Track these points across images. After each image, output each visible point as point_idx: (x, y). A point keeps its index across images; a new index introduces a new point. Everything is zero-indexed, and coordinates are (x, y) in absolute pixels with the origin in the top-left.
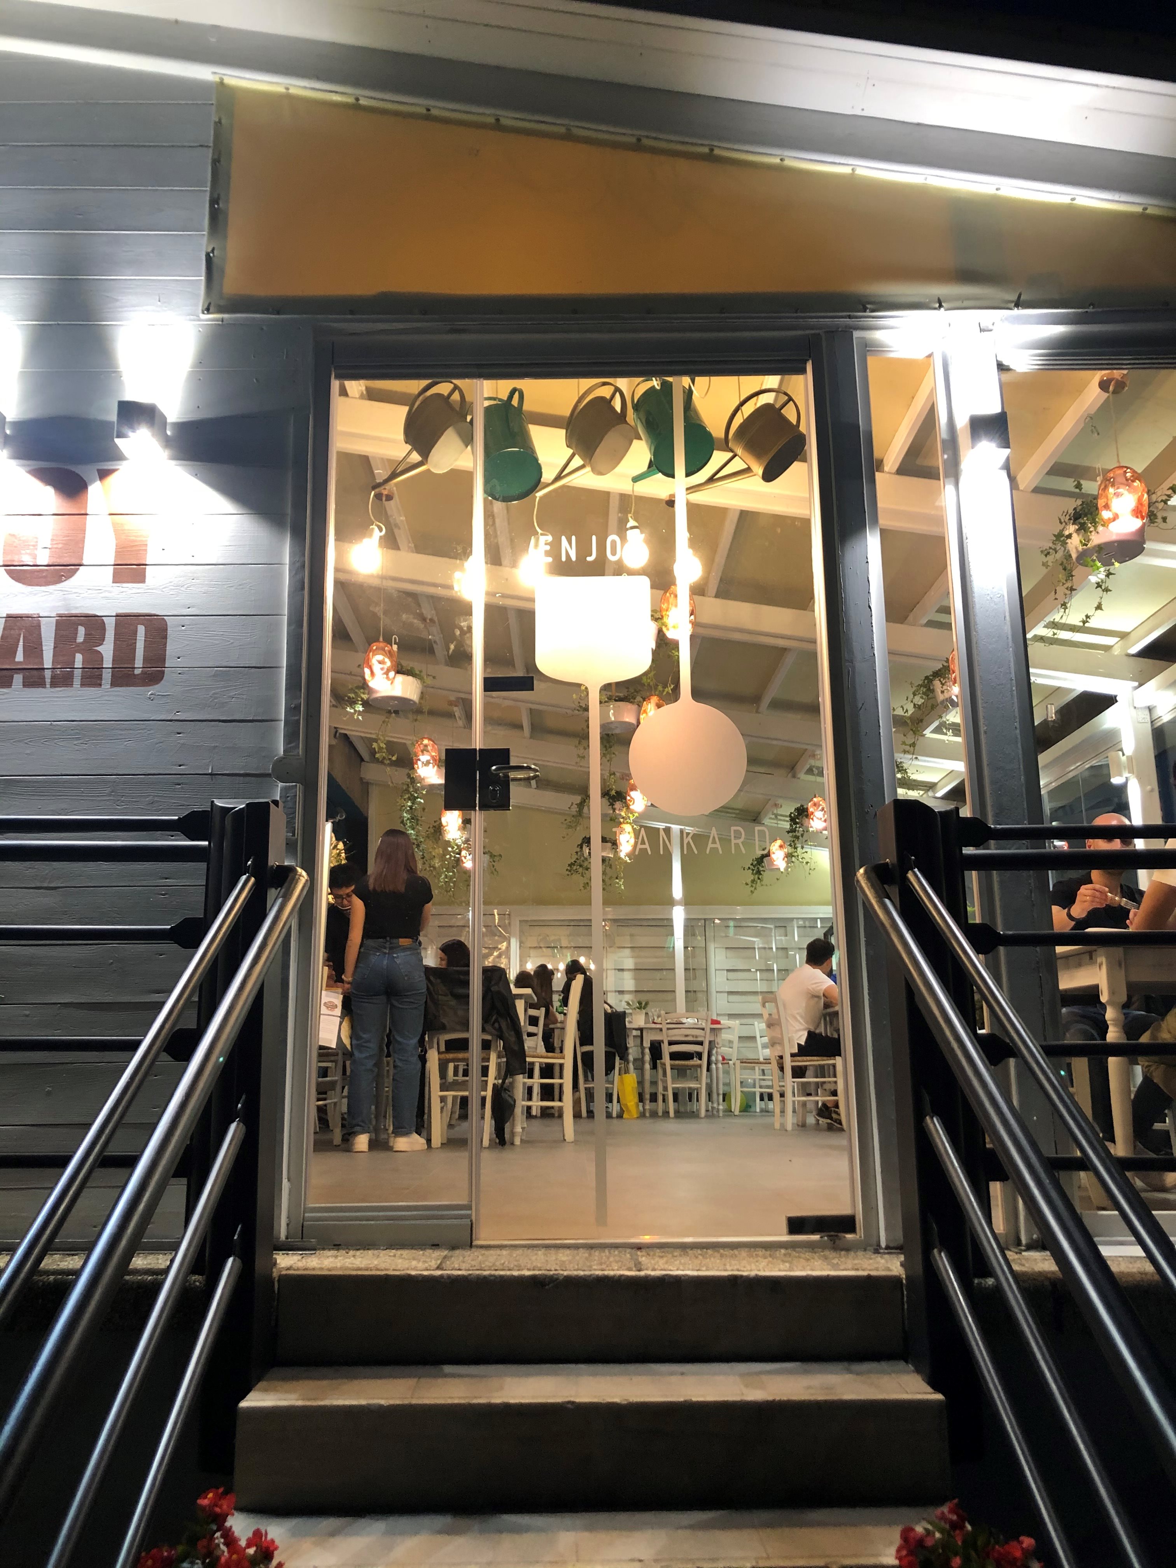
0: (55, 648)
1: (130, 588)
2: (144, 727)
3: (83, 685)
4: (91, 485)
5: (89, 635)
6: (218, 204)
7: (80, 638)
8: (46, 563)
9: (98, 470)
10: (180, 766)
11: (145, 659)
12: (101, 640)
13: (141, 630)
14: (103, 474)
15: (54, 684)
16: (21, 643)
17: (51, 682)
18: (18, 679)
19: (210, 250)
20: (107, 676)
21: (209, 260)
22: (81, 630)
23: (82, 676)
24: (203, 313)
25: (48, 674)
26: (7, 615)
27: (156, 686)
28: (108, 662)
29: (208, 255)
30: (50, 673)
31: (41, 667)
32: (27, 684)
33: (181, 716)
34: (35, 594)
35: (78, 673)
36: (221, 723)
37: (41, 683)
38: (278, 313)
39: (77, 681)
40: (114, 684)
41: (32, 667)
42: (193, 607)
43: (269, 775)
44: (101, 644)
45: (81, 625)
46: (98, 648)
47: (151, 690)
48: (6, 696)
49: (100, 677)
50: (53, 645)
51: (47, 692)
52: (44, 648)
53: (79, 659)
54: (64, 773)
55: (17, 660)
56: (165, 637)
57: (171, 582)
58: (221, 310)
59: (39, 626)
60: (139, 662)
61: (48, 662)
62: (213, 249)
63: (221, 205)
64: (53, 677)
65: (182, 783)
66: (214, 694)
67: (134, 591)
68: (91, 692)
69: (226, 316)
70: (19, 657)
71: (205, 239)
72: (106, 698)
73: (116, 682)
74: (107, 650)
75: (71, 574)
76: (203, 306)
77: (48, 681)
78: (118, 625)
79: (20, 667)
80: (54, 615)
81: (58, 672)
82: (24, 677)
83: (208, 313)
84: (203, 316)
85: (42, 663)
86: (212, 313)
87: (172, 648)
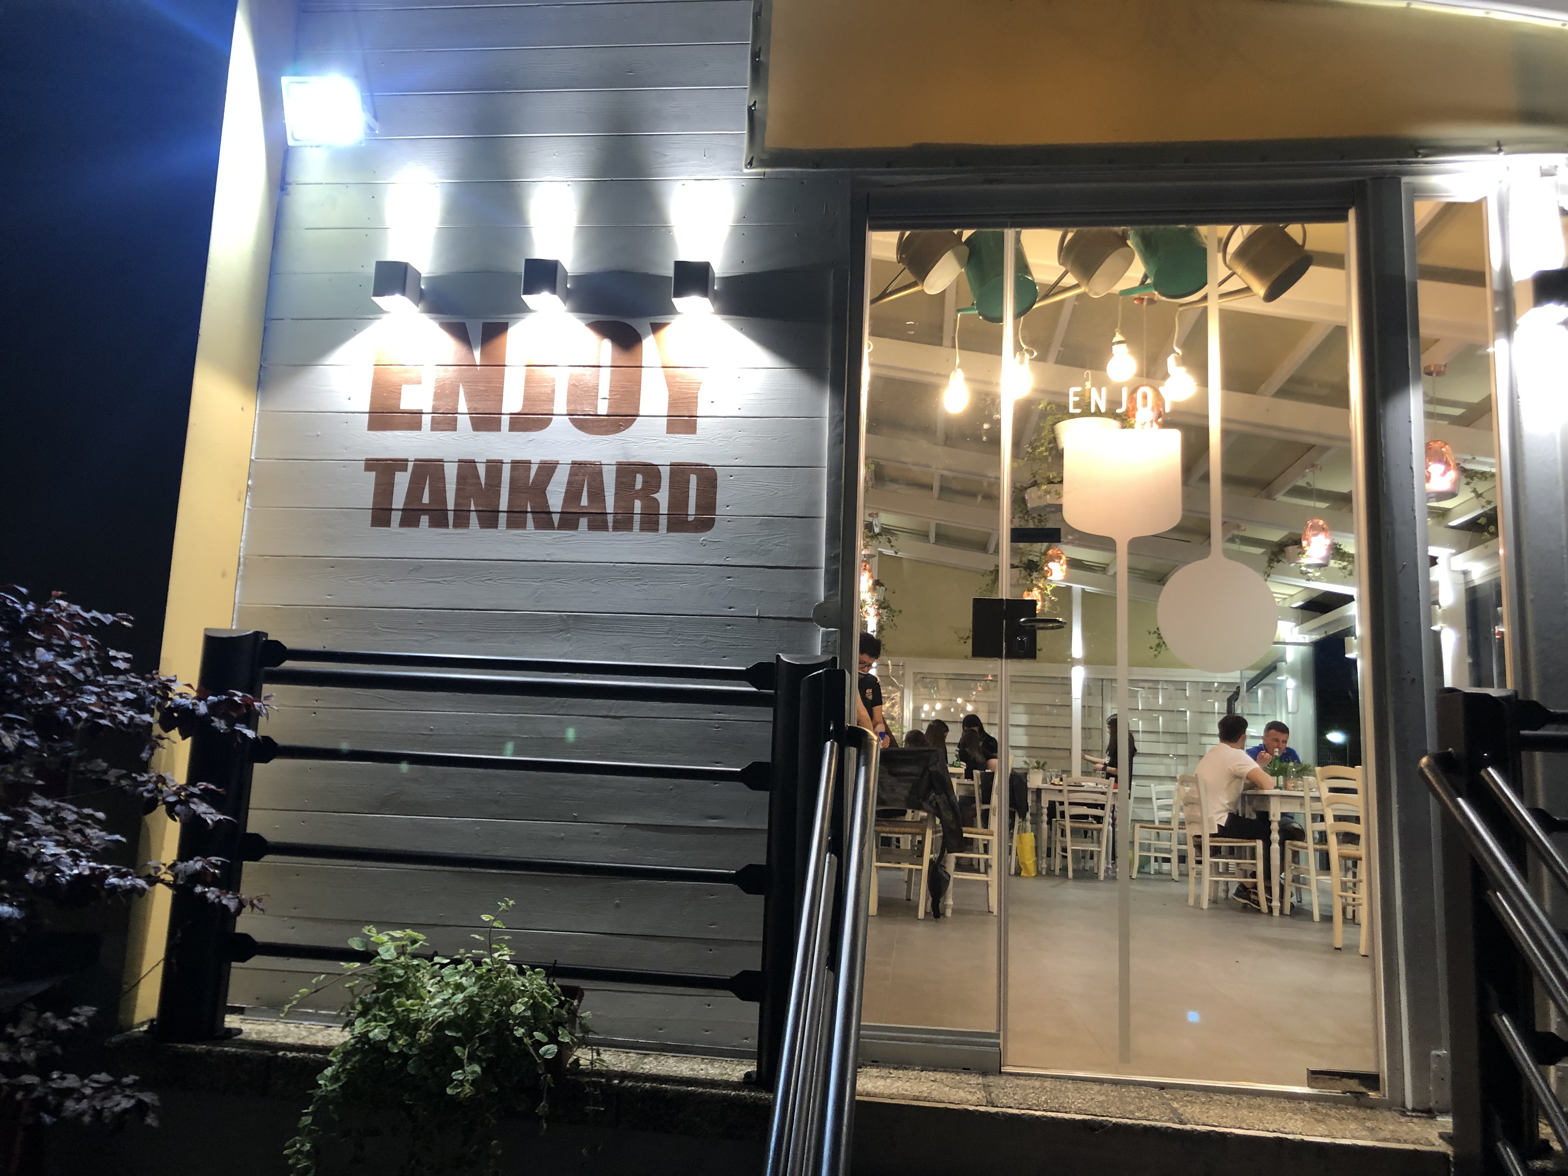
0: (616, 494)
1: (683, 439)
2: (697, 570)
3: (642, 529)
4: (645, 338)
5: (647, 482)
6: (759, 57)
7: (639, 485)
8: (605, 413)
9: (651, 324)
10: (730, 608)
11: (698, 507)
12: (658, 488)
13: (693, 479)
14: (656, 328)
15: (615, 529)
16: (585, 489)
17: (613, 526)
18: (584, 522)
19: (752, 103)
20: (663, 521)
21: (751, 113)
22: (639, 478)
23: (641, 521)
24: (746, 168)
25: (610, 518)
26: (573, 461)
27: (708, 533)
28: (664, 509)
29: (750, 108)
30: (612, 517)
31: (604, 511)
32: (592, 527)
33: (730, 561)
34: (597, 443)
35: (637, 519)
36: (766, 569)
37: (604, 527)
38: (818, 167)
39: (636, 526)
40: (670, 529)
41: (595, 511)
42: (740, 458)
43: (809, 620)
44: (658, 492)
45: (638, 473)
46: (655, 496)
47: (703, 536)
48: (571, 538)
49: (657, 523)
50: (614, 491)
51: (610, 535)
52: (606, 494)
53: (638, 505)
54: (627, 611)
55: (582, 504)
56: (715, 487)
57: (720, 433)
58: (763, 164)
59: (600, 473)
60: (692, 509)
61: (610, 506)
62: (754, 104)
63: (761, 58)
64: (615, 522)
65: (733, 625)
66: (760, 541)
67: (687, 441)
68: (649, 536)
69: (768, 170)
70: (584, 502)
71: (747, 93)
72: (663, 543)
73: (672, 527)
74: (663, 497)
75: (629, 424)
76: (746, 160)
77: (610, 525)
78: (672, 474)
79: (585, 511)
80: (614, 463)
81: (619, 517)
82: (589, 522)
83: (751, 168)
84: (746, 171)
85: (605, 508)
86: (754, 168)
87: (722, 497)
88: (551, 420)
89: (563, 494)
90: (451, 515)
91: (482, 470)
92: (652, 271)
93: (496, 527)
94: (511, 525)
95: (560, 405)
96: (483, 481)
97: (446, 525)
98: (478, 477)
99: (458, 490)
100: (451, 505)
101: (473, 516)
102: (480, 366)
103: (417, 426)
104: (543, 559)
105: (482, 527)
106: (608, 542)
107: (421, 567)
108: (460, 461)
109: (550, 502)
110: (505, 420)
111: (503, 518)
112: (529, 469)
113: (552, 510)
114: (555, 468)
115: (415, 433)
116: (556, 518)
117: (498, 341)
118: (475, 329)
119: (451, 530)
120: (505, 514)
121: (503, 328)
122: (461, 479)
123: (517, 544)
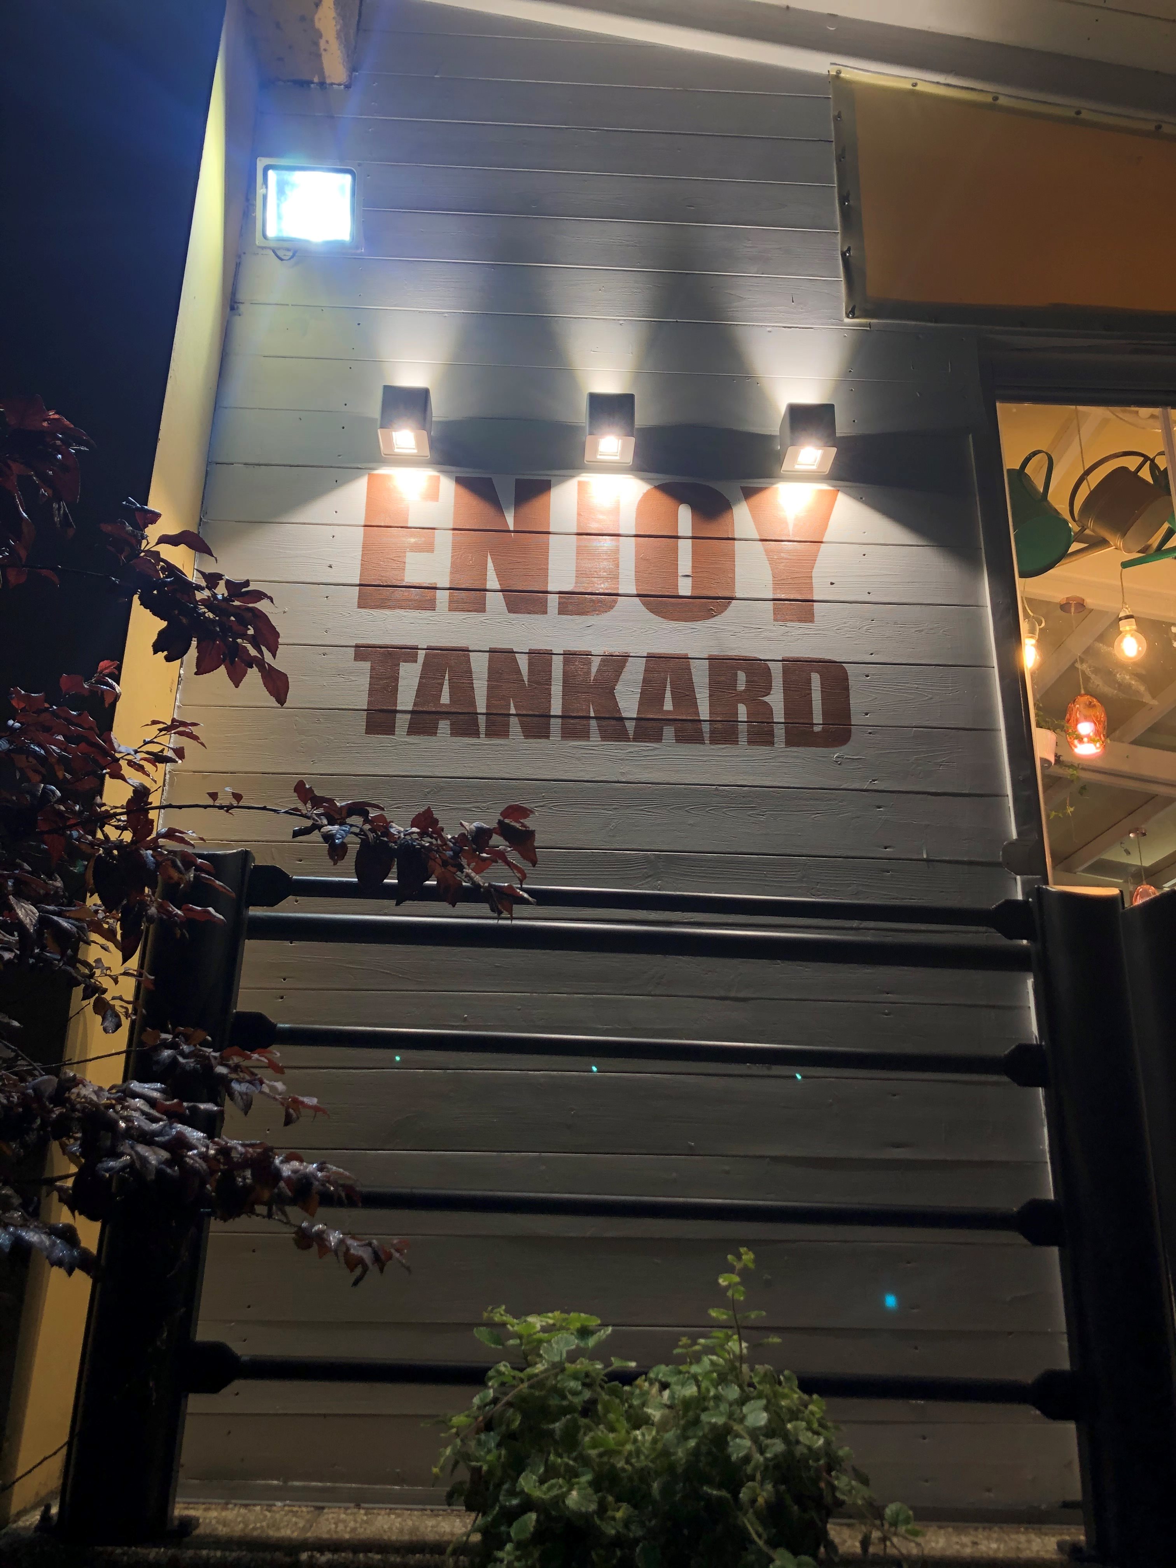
0: (710, 696)
1: (796, 628)
2: (833, 797)
3: (750, 742)
4: (735, 504)
5: (752, 682)
6: (848, 201)
7: (741, 686)
8: (689, 594)
9: (743, 488)
10: (886, 848)
11: (825, 714)
12: (768, 690)
13: (816, 679)
14: (749, 493)
15: (713, 741)
16: (668, 688)
17: (711, 737)
18: (669, 732)
19: (845, 249)
20: (780, 732)
21: (846, 260)
22: (742, 676)
23: (748, 731)
24: (848, 317)
25: (706, 727)
26: (648, 653)
27: (843, 747)
28: (779, 715)
29: (843, 254)
30: (708, 726)
31: (697, 718)
32: (681, 738)
33: (878, 785)
34: (680, 631)
35: (743, 727)
36: (930, 796)
37: (697, 738)
38: (935, 321)
39: (743, 738)
40: (789, 743)
41: (684, 718)
42: (876, 653)
43: (999, 865)
44: (769, 694)
45: (739, 669)
46: (766, 699)
47: (836, 753)
48: (656, 752)
49: (771, 734)
50: (708, 692)
51: (707, 749)
52: (698, 696)
53: (742, 711)
54: (739, 850)
55: (665, 708)
56: (847, 689)
57: (845, 623)
58: (866, 314)
59: (688, 669)
60: (818, 717)
61: (704, 712)
62: (849, 250)
63: (852, 202)
64: (712, 732)
65: (891, 870)
66: (917, 759)
67: (800, 631)
68: (762, 751)
69: (874, 321)
70: (668, 705)
71: (839, 236)
72: (781, 759)
73: (791, 741)
74: (776, 700)
75: (722, 608)
76: (846, 310)
77: (707, 736)
78: (786, 671)
79: (671, 717)
80: (706, 656)
81: (719, 726)
82: (676, 731)
83: (853, 317)
84: (847, 320)
85: (698, 714)
86: (857, 317)
87: (857, 702)
88: (615, 602)
89: (639, 696)
90: (482, 720)
91: (523, 663)
92: (735, 428)
93: (548, 737)
94: (569, 733)
95: (628, 585)
96: (526, 679)
97: (477, 734)
98: (519, 672)
99: (490, 688)
100: (481, 706)
101: (514, 721)
102: (514, 532)
103: (431, 605)
104: (616, 779)
105: (527, 737)
106: (705, 759)
107: (442, 788)
108: (492, 651)
109: (622, 705)
110: (553, 601)
111: (556, 725)
112: (589, 663)
113: (624, 715)
114: (625, 662)
115: (427, 614)
116: (630, 726)
117: (537, 503)
118: (505, 487)
119: (483, 740)
120: (560, 720)
121: (544, 487)
122: (494, 674)
123: (578, 759)
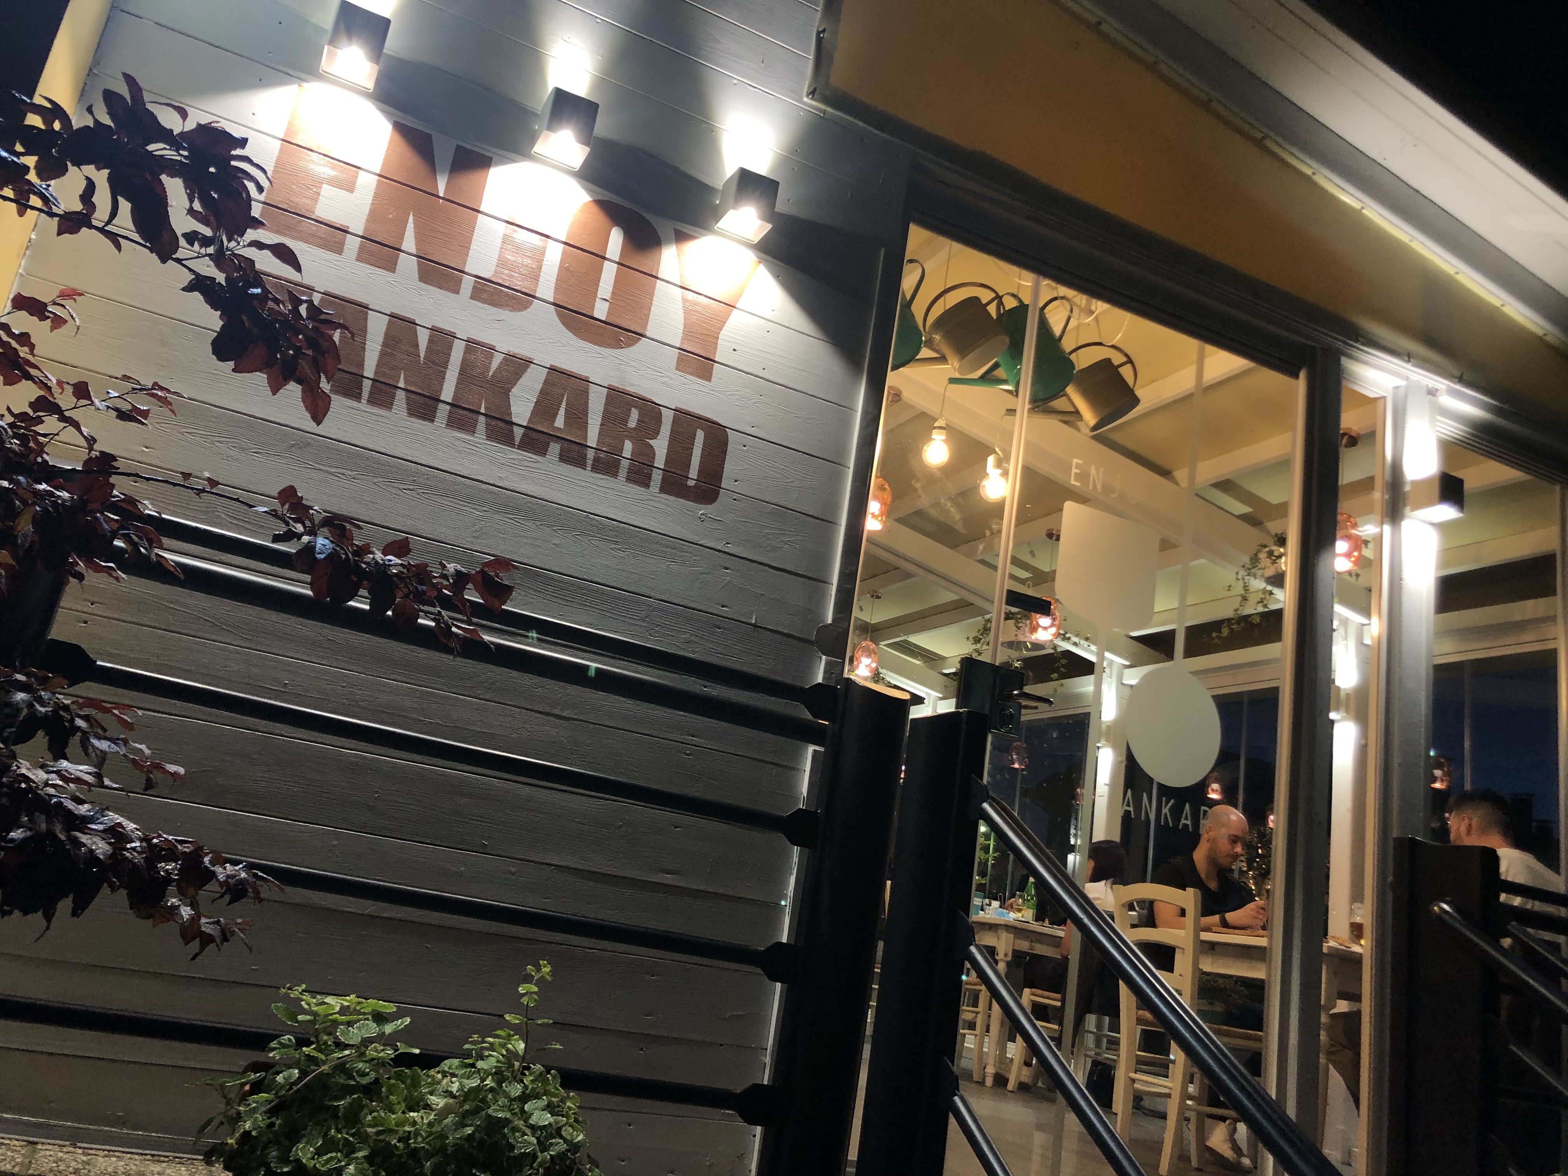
0: (602, 425)
1: (695, 383)
2: (690, 550)
3: (629, 479)
4: (665, 244)
5: (643, 422)
7: (632, 423)
8: (604, 319)
9: (676, 231)
10: (722, 606)
11: (700, 471)
12: (656, 433)
13: (700, 435)
14: (681, 237)
15: (595, 469)
16: (563, 406)
17: (593, 465)
18: (555, 448)
19: (821, 29)
20: (657, 477)
21: (819, 40)
22: (635, 414)
23: (629, 469)
24: (808, 96)
25: (590, 454)
26: (551, 365)
27: (708, 506)
28: (660, 461)
29: (819, 33)
30: (593, 454)
31: (584, 443)
32: (564, 458)
33: (731, 549)
34: (587, 352)
35: (625, 463)
36: (770, 569)
37: (580, 462)
38: (882, 130)
39: (623, 472)
40: (663, 489)
41: (572, 439)
42: (758, 427)
43: (810, 642)
44: (655, 438)
45: (635, 407)
46: (650, 441)
47: (702, 510)
48: (535, 465)
49: (649, 477)
50: (600, 419)
51: (586, 476)
52: (590, 421)
53: (628, 448)
54: (594, 579)
55: (556, 425)
56: (725, 452)
57: (737, 391)
58: (826, 100)
59: (586, 392)
60: (693, 473)
61: (592, 438)
62: (824, 31)
64: (596, 460)
65: (724, 628)
66: (767, 534)
67: (697, 387)
68: (636, 490)
69: (829, 110)
70: (560, 422)
71: (819, 15)
72: (652, 503)
73: (666, 488)
74: (661, 446)
75: (630, 343)
76: (809, 88)
77: (590, 462)
78: (676, 421)
79: (559, 435)
80: (606, 385)
81: (602, 455)
82: (561, 448)
83: (812, 99)
84: (805, 99)
85: (586, 439)
86: (815, 100)
87: (730, 468)
88: (531, 303)
89: (533, 405)
90: (367, 385)
91: (423, 338)
92: (682, 168)
93: (433, 421)
94: (454, 423)
95: (546, 289)
96: (422, 355)
97: (358, 397)
98: (417, 346)
99: (383, 354)
100: (369, 370)
101: (400, 395)
102: (443, 198)
103: (338, 248)
104: (492, 482)
105: (410, 414)
106: (583, 484)
107: (309, 444)
108: (392, 316)
109: (514, 409)
110: (468, 283)
111: (443, 411)
112: (491, 356)
113: (514, 420)
114: (527, 367)
115: (331, 256)
116: (518, 432)
117: (473, 177)
118: (444, 150)
119: (363, 405)
120: (448, 407)
121: (483, 163)
122: (390, 342)
123: (459, 452)
